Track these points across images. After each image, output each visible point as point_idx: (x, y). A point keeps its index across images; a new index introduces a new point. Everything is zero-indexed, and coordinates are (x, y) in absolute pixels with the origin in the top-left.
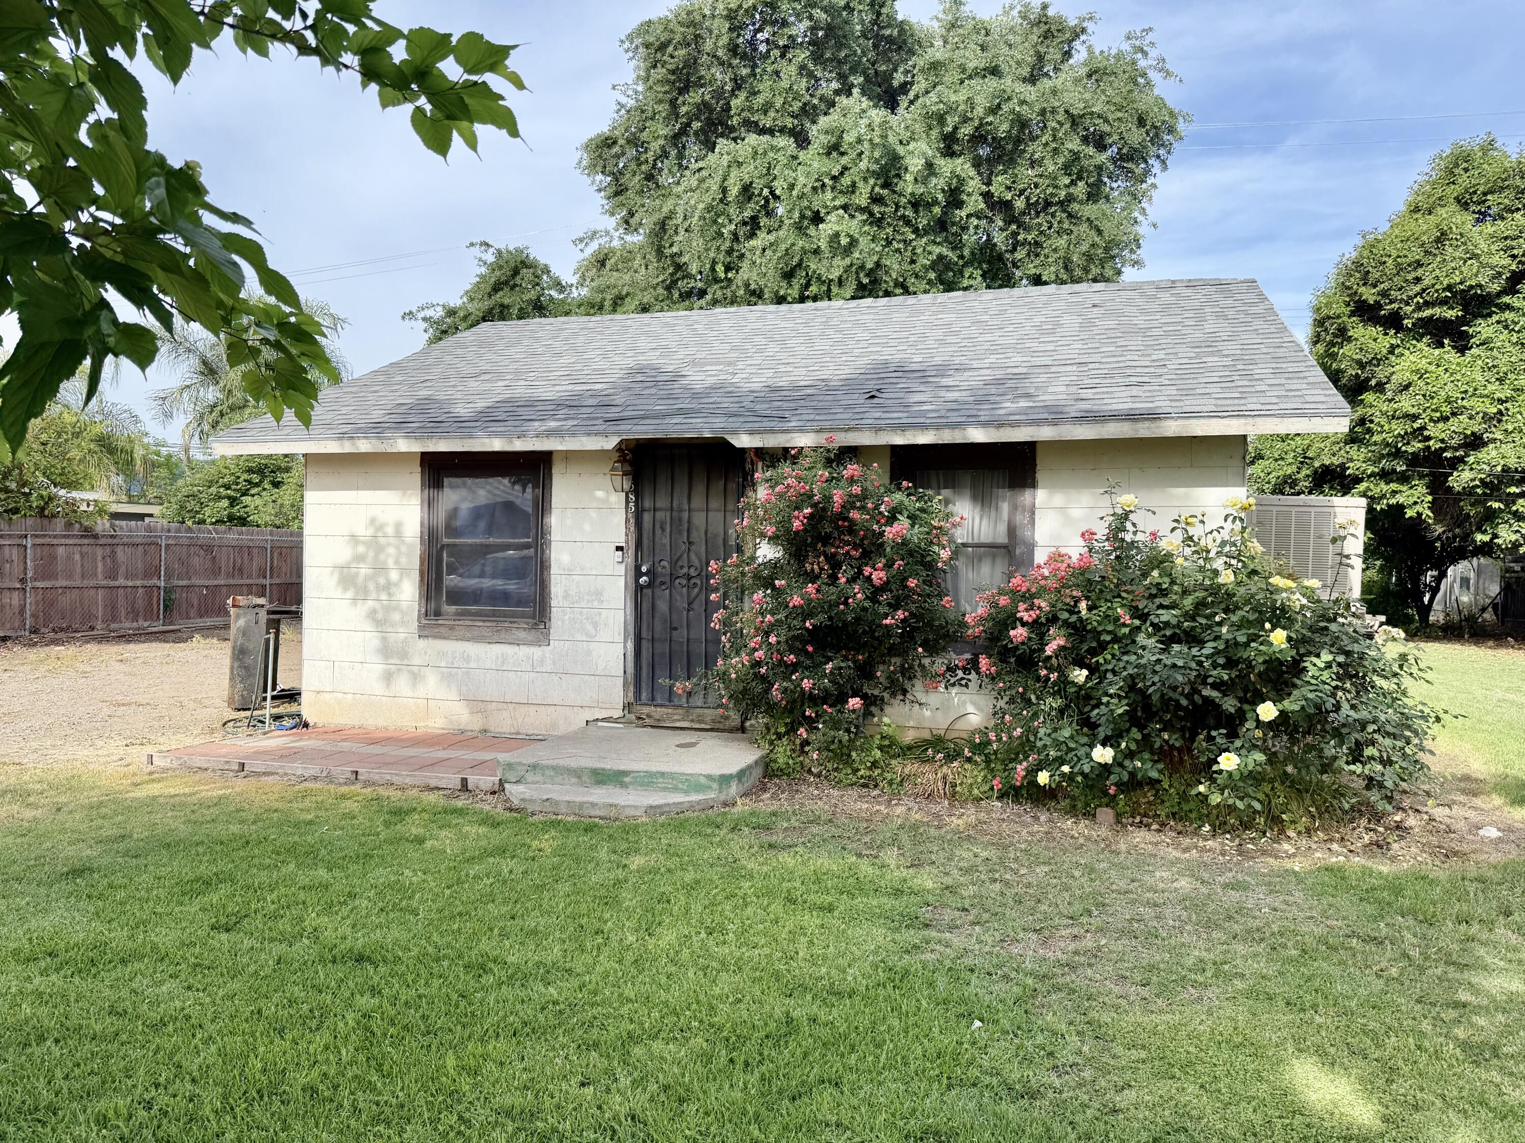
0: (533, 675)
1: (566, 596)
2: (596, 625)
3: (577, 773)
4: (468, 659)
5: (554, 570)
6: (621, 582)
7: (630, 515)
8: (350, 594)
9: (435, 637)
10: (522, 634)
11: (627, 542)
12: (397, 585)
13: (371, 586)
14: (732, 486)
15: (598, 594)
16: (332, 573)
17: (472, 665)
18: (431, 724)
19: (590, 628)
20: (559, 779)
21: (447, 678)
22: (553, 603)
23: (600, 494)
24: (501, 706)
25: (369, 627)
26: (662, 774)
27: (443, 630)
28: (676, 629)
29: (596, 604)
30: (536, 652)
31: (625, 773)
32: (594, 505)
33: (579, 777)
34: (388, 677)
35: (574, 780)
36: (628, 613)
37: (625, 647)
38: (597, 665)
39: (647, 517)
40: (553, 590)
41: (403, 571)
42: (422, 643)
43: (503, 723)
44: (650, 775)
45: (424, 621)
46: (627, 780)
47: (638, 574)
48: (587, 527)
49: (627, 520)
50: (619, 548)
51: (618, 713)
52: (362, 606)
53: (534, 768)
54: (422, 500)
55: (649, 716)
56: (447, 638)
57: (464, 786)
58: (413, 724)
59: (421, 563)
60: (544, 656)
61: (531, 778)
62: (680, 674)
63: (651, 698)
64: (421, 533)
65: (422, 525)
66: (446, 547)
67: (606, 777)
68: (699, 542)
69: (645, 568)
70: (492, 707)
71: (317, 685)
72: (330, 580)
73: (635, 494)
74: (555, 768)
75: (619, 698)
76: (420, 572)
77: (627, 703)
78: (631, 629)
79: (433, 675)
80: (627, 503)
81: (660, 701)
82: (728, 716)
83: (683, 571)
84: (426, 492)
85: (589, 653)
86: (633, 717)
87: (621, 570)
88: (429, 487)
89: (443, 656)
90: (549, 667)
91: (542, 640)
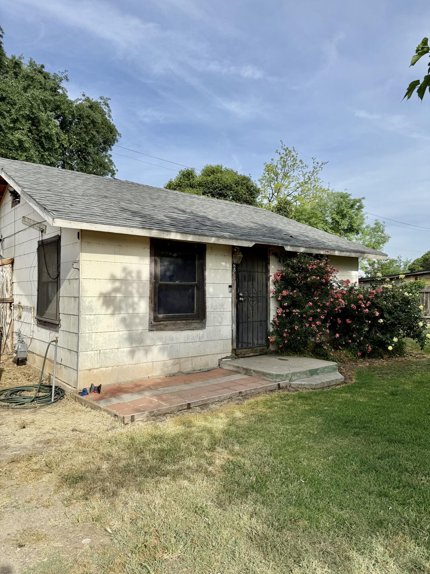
0: (200, 343)
1: (212, 307)
2: (222, 318)
4: (172, 339)
5: (207, 296)
6: (230, 300)
7: (234, 273)
8: (110, 311)
9: (158, 330)
10: (196, 325)
11: (233, 284)
12: (137, 304)
13: (123, 305)
14: (264, 263)
15: (223, 305)
16: (99, 299)
17: (174, 342)
18: (154, 375)
19: (220, 320)
20: (301, 377)
21: (163, 349)
22: (207, 310)
23: (223, 263)
24: (186, 359)
25: (121, 328)
26: (326, 367)
27: (162, 327)
28: (249, 318)
29: (222, 310)
30: (200, 332)
31: (317, 369)
32: (222, 268)
33: (306, 374)
34: (132, 353)
35: (305, 376)
36: (233, 311)
37: (232, 327)
38: (223, 335)
39: (240, 274)
40: (207, 304)
41: (141, 297)
42: (151, 334)
43: (188, 367)
44: (324, 368)
45: (153, 323)
46: (318, 372)
47: (238, 296)
48: (219, 277)
49: (232, 275)
50: (230, 286)
51: (229, 354)
52: (118, 317)
53: (294, 374)
54: (151, 262)
55: (241, 353)
56: (163, 330)
57: (279, 387)
58: (146, 376)
59: (151, 293)
60: (204, 334)
61: (294, 378)
62: (250, 335)
63: (242, 346)
64: (151, 278)
65: (151, 274)
66: (160, 285)
67: (313, 372)
68: (255, 283)
69: (241, 294)
70: (182, 360)
71: (89, 365)
72: (98, 304)
73: (237, 265)
74: (299, 373)
75: (230, 348)
76: (150, 298)
77: (234, 350)
78: (235, 319)
79: (155, 350)
80: (233, 268)
81: (244, 347)
82: (264, 349)
83: (251, 295)
84: (153, 258)
85: (220, 331)
86: (234, 355)
87: (230, 295)
88: (155, 256)
89: (161, 339)
90: (205, 338)
91: (203, 327)
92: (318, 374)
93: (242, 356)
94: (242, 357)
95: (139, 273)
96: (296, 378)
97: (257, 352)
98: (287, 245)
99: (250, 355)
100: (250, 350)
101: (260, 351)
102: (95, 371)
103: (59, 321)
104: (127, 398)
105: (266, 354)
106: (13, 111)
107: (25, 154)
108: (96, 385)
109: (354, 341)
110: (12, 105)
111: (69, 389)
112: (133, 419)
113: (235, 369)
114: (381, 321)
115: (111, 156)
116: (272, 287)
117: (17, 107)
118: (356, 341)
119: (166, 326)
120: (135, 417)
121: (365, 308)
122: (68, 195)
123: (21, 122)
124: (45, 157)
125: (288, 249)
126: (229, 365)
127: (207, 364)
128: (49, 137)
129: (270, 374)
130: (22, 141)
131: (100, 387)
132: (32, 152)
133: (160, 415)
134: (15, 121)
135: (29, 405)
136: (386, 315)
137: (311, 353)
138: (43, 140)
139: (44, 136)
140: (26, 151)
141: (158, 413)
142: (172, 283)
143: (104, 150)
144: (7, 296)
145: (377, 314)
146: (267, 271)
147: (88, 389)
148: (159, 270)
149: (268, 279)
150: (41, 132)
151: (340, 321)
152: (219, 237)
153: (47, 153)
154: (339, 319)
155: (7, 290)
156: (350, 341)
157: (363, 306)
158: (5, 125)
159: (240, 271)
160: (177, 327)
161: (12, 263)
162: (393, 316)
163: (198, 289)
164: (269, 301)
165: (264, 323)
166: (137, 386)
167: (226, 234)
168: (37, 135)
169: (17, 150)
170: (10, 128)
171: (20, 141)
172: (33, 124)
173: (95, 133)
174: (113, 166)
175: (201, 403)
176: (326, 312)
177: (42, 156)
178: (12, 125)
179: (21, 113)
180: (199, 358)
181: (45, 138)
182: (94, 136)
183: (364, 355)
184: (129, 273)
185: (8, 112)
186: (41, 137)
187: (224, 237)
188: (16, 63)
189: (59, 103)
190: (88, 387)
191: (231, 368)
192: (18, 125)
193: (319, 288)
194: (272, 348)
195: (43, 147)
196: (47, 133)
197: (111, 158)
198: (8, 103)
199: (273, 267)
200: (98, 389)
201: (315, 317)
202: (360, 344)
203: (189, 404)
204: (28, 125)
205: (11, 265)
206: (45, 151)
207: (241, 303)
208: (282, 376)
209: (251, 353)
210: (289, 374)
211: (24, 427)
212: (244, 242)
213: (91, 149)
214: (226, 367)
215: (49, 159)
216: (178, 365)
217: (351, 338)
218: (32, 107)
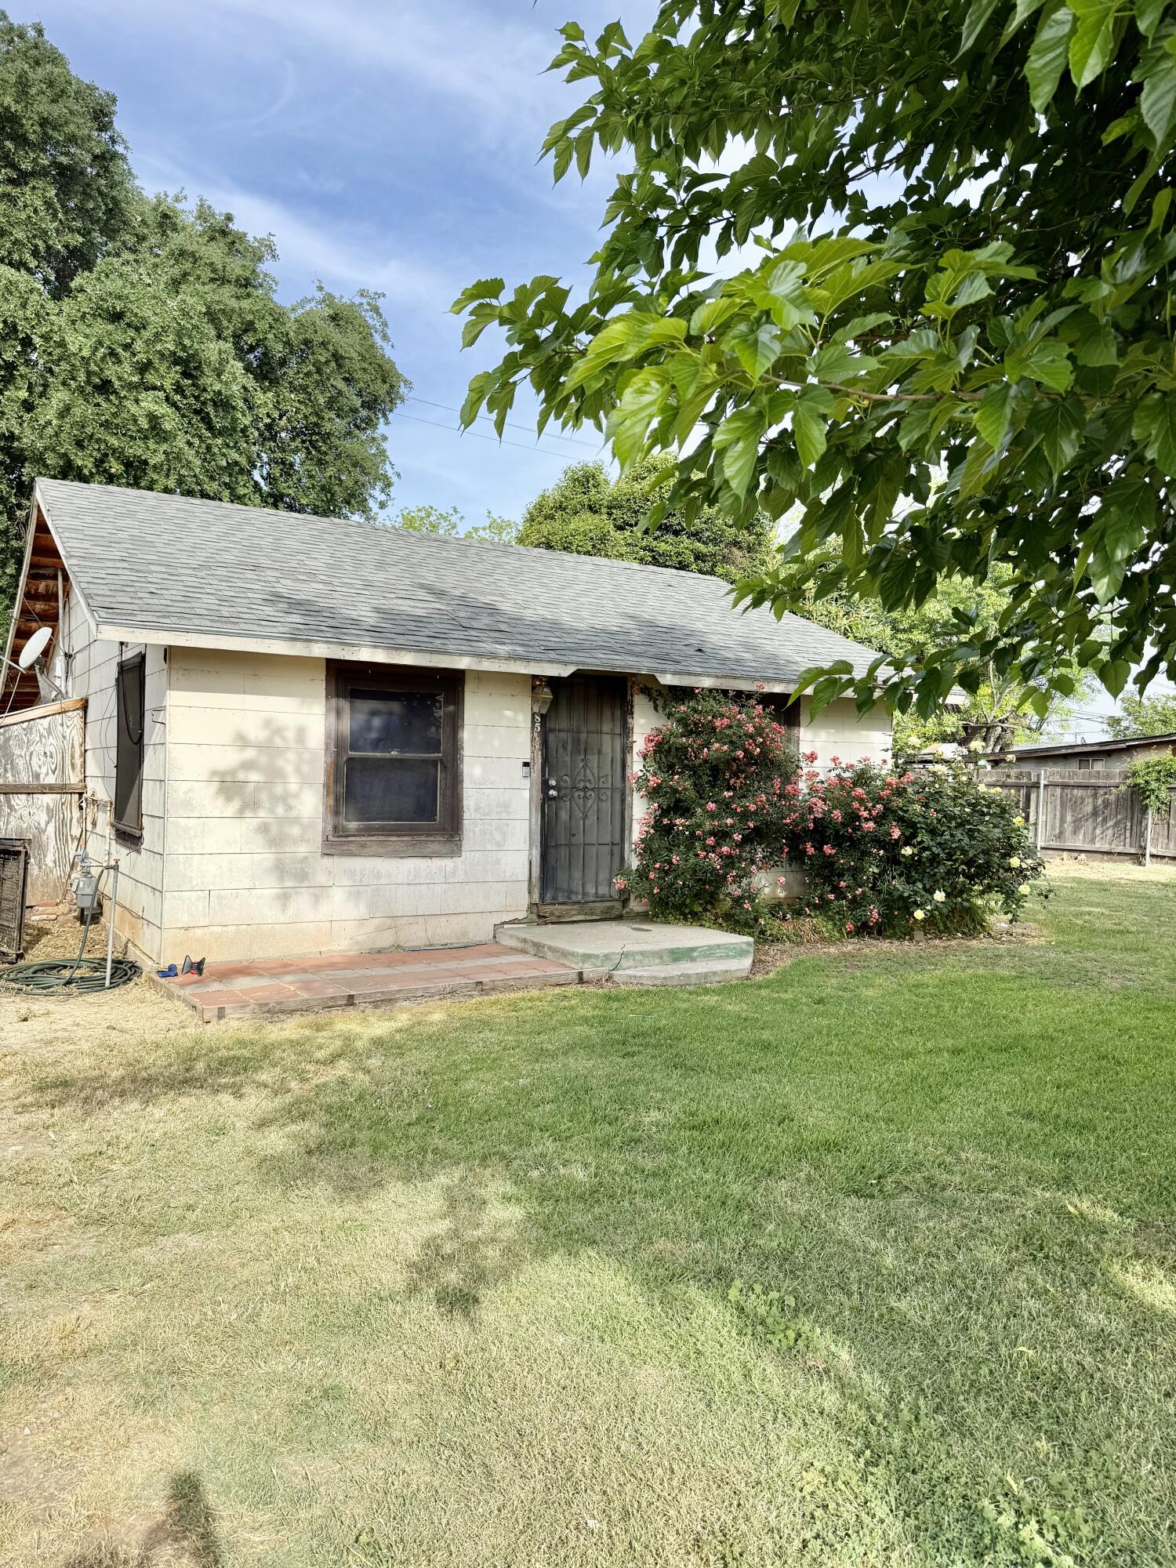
0: (445, 886)
1: (477, 809)
2: (504, 834)
3: (659, 955)
4: (378, 876)
5: (466, 784)
6: (527, 794)
7: (536, 735)
8: (232, 811)
9: (343, 854)
10: (436, 847)
11: (532, 758)
12: (296, 796)
13: (263, 799)
14: (618, 713)
15: (506, 806)
16: (209, 787)
17: (382, 881)
18: (335, 948)
19: (498, 838)
20: (646, 961)
21: (355, 895)
22: (466, 816)
23: (508, 713)
24: (411, 920)
25: (259, 846)
27: (353, 847)
28: (574, 835)
29: (504, 816)
30: (447, 863)
31: (693, 949)
32: (504, 723)
33: (661, 958)
34: (284, 898)
35: (657, 961)
36: (533, 820)
37: (530, 854)
38: (505, 872)
39: (552, 737)
40: (465, 803)
41: (305, 782)
42: (327, 861)
43: (415, 936)
45: (331, 838)
46: (695, 954)
47: (545, 786)
48: (496, 743)
49: (533, 739)
50: (526, 764)
51: (521, 915)
52: (250, 823)
53: (625, 955)
54: (327, 711)
55: (552, 914)
56: (356, 855)
57: (581, 979)
58: (314, 950)
59: (328, 777)
60: (456, 868)
61: (624, 963)
62: (577, 874)
63: (554, 898)
64: (327, 744)
65: (328, 736)
66: (350, 760)
67: (678, 955)
68: (593, 760)
69: (553, 783)
70: (404, 921)
71: (185, 920)
72: (206, 798)
73: (542, 716)
74: (642, 953)
75: (524, 900)
76: (326, 786)
77: (532, 905)
78: (537, 837)
79: (338, 895)
80: (533, 722)
81: (561, 900)
82: (613, 907)
83: (582, 785)
84: (334, 701)
85: (498, 862)
86: (534, 917)
87: (527, 782)
88: (338, 696)
89: (351, 873)
90: (461, 876)
91: (455, 851)
92: (693, 959)
93: (554, 919)
94: (553, 923)
95: (301, 734)
96: (631, 963)
97: (592, 914)
98: (664, 672)
99: (574, 919)
100: (576, 907)
101: (602, 912)
102: (199, 932)
103: (142, 829)
104: (242, 983)
105: (619, 918)
106: (139, 346)
107: (165, 447)
108: (196, 959)
109: (840, 895)
110: (137, 329)
111: (148, 966)
112: (221, 1014)
113: (520, 945)
114: (908, 851)
115: (385, 438)
116: (637, 766)
117: (146, 334)
118: (845, 898)
119: (363, 846)
120: (227, 1011)
121: (867, 820)
122: (163, 569)
123: (157, 370)
124: (216, 450)
125: (667, 680)
126: (511, 937)
127: (465, 933)
128: (223, 403)
129: (573, 954)
130: (157, 417)
131: (201, 963)
132: (180, 442)
133: (283, 1012)
134: (144, 368)
135: (60, 989)
136: (923, 837)
137: (720, 921)
138: (210, 409)
139: (212, 400)
140: (165, 440)
141: (278, 1007)
142: (378, 755)
143: (370, 423)
144: (74, 779)
145: (896, 834)
146: (626, 731)
147: (179, 968)
148: (346, 726)
149: (627, 749)
150: (205, 390)
151: (811, 851)
152: (480, 656)
153: (219, 441)
154: (809, 845)
155: (73, 765)
156: (832, 897)
157: (865, 814)
158: (120, 379)
159: (551, 730)
160: (390, 849)
161: (85, 707)
162: (939, 839)
163: (445, 767)
164: (628, 799)
165: (617, 849)
166: (285, 965)
167: (503, 649)
168: (197, 398)
169: (146, 438)
170: (131, 387)
171: (153, 418)
172: (185, 374)
173: (341, 385)
174: (388, 467)
175: (379, 997)
176: (752, 825)
177: (209, 448)
178: (136, 379)
179: (159, 347)
180: (444, 919)
181: (215, 404)
182: (340, 393)
183: (863, 929)
184: (279, 731)
185: (127, 347)
186: (204, 403)
187: (493, 656)
188: (165, 216)
189: (250, 317)
190: (179, 963)
191: (514, 943)
192: (151, 378)
193: (743, 771)
194: (635, 905)
195: (210, 427)
196: (220, 393)
197: (385, 445)
198: (129, 325)
199: (642, 721)
200: (198, 967)
201: (722, 835)
202: (855, 903)
203: (351, 997)
204: (169, 377)
205: (81, 713)
206: (215, 436)
207: (553, 803)
208: (597, 957)
209: (579, 914)
210: (614, 954)
211: (25, 1020)
212: (546, 665)
213: (334, 424)
214: (506, 941)
215: (224, 455)
216: (392, 931)
217: (835, 889)
218: (179, 334)
